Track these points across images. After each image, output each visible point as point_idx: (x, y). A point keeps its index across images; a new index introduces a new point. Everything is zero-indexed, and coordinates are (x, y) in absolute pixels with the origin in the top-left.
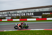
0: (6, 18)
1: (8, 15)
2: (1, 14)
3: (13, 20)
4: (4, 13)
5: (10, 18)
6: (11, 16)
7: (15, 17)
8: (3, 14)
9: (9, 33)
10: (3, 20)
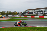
0: (38, 15)
1: (40, 12)
3: (45, 17)
4: (36, 11)
5: (42, 15)
6: (43, 13)
7: (46, 14)
10: (35, 17)
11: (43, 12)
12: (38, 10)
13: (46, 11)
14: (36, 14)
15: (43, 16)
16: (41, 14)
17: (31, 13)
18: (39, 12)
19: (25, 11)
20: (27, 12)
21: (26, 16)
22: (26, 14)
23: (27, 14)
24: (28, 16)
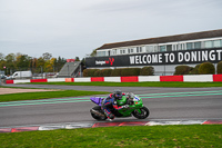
0: (156, 68)
1: (164, 57)
2: (135, 52)
3: (185, 80)
4: (144, 49)
5: (171, 70)
6: (176, 62)
7: (194, 66)
8: (142, 55)
9: (168, 132)
10: (142, 79)
11: (176, 53)
12: (153, 47)
13: (190, 51)
14: (143, 64)
15: (176, 73)
16: (169, 63)
17: (124, 60)
18: (158, 53)
19: (95, 52)
20: (102, 55)
21: (98, 76)
22: (100, 66)
23: (103, 66)
24: (110, 74)
